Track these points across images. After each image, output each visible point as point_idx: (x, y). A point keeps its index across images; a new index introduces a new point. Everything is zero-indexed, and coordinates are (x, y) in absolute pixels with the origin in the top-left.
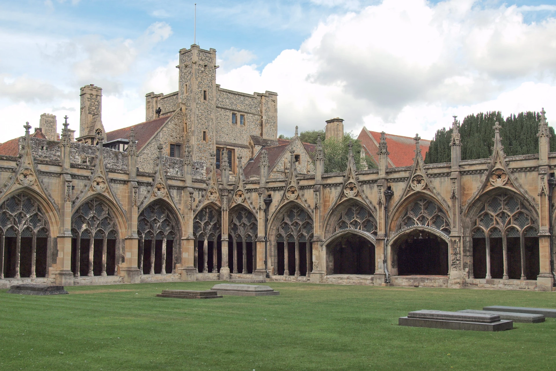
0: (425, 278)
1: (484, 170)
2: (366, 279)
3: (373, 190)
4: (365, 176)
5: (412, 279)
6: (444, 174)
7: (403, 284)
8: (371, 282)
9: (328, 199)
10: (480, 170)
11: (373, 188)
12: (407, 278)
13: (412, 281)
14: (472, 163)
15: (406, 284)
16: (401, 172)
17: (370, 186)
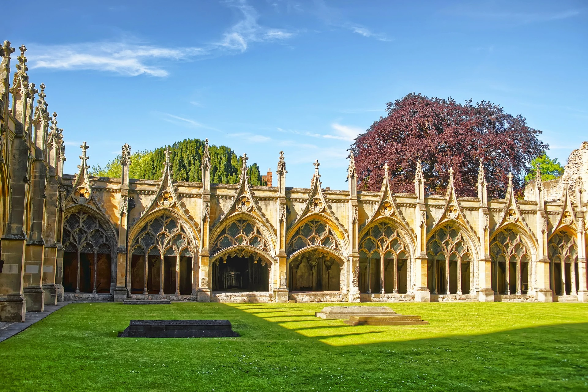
0: (325, 294)
1: (376, 201)
2: (265, 296)
3: (268, 207)
4: (261, 192)
5: (313, 295)
6: (341, 200)
7: (304, 300)
8: (269, 299)
9: (215, 211)
10: (373, 201)
11: (268, 205)
12: (307, 295)
13: (313, 297)
14: (366, 194)
15: (307, 300)
16: (299, 194)
17: (264, 202)
